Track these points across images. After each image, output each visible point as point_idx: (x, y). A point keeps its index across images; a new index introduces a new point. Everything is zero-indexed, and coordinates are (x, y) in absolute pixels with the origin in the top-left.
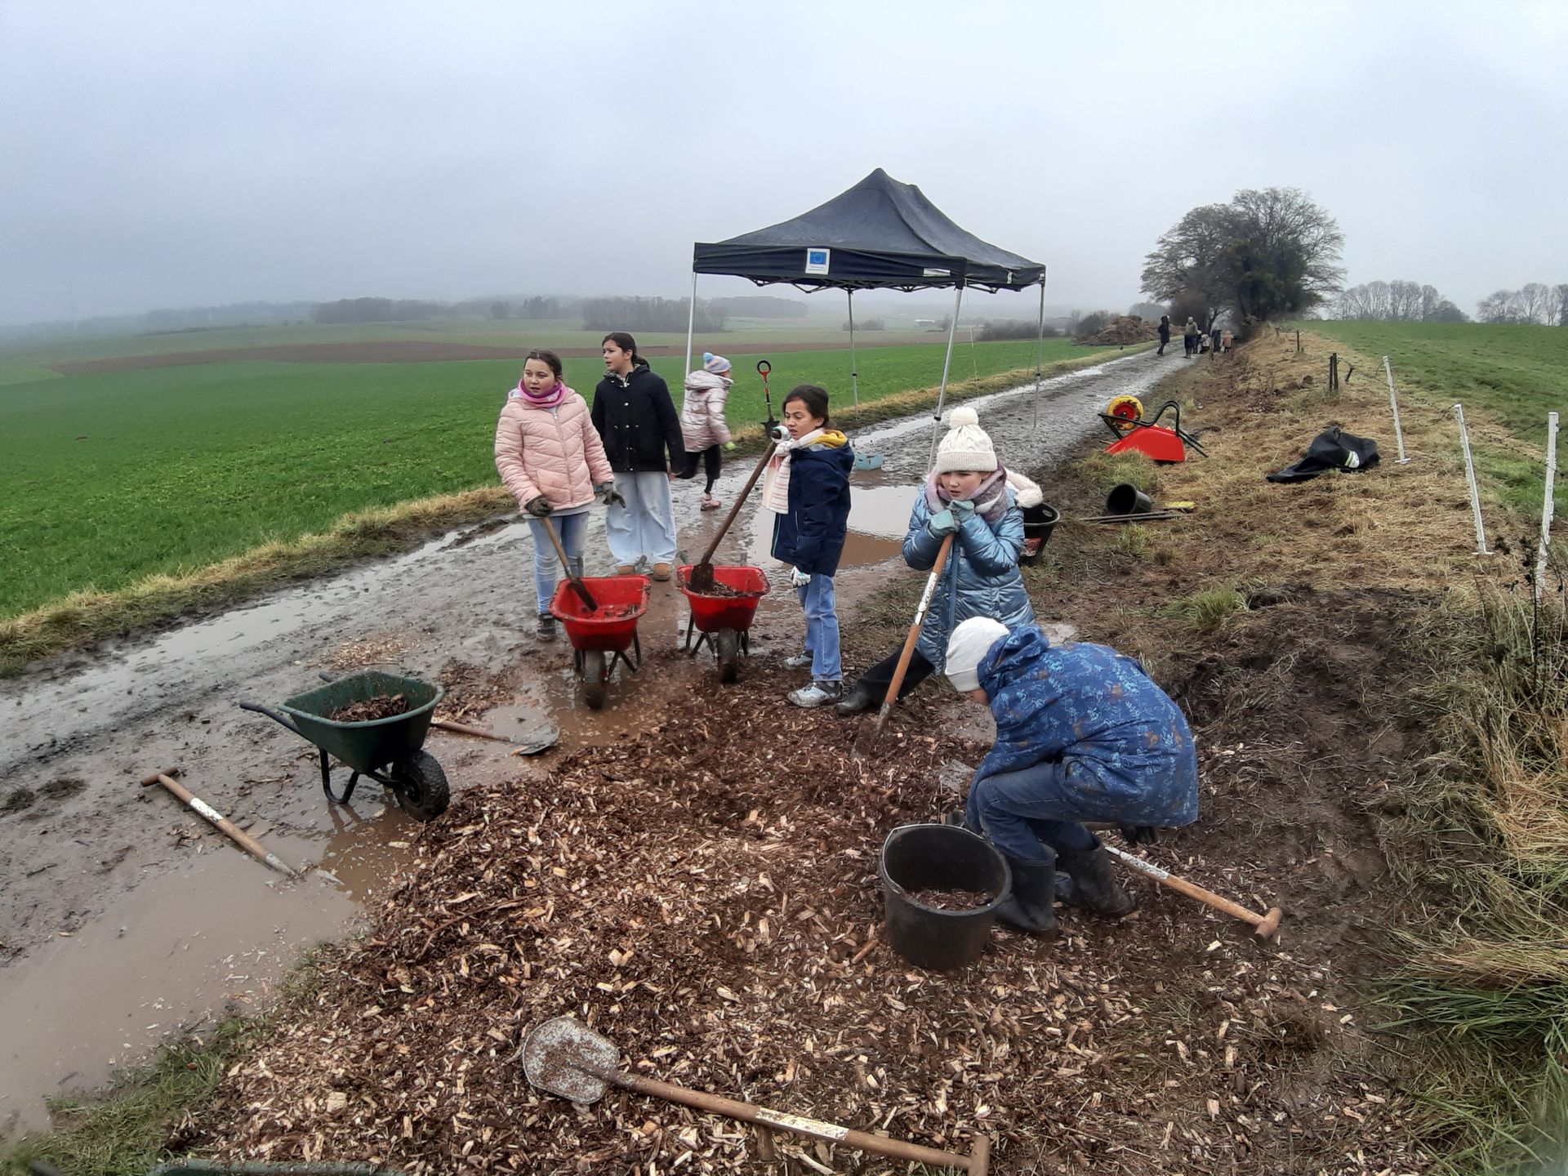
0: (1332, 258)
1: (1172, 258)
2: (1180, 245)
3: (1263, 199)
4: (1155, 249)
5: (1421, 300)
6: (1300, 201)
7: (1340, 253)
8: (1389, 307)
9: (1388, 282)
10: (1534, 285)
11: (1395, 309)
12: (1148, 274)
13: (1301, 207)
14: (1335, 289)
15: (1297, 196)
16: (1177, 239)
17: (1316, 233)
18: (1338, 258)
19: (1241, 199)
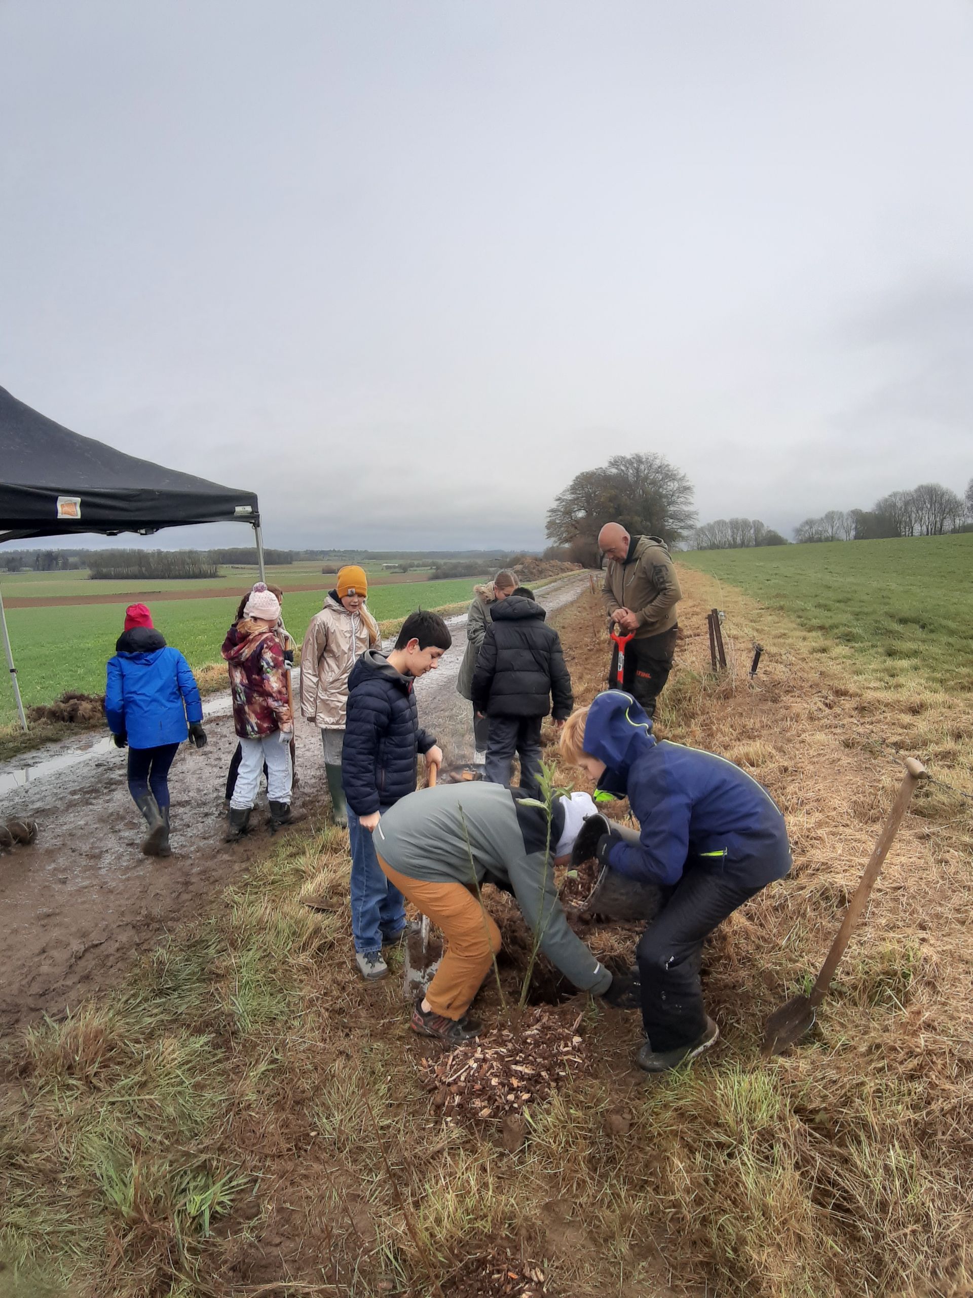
0: (686, 503)
1: (568, 512)
2: (573, 501)
3: (630, 462)
4: (554, 505)
5: (752, 531)
6: (658, 463)
7: (692, 500)
8: (730, 538)
9: (727, 520)
10: (833, 512)
11: (734, 539)
12: (551, 525)
13: (660, 467)
14: (691, 527)
15: (655, 458)
16: (569, 497)
17: (673, 485)
18: (690, 503)
19: (614, 463)
